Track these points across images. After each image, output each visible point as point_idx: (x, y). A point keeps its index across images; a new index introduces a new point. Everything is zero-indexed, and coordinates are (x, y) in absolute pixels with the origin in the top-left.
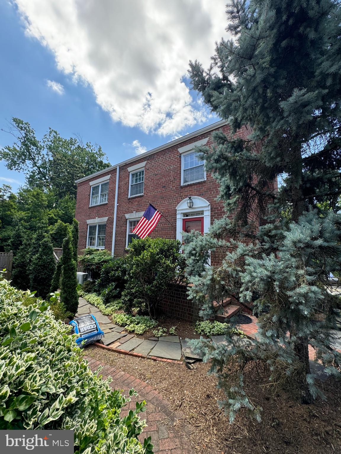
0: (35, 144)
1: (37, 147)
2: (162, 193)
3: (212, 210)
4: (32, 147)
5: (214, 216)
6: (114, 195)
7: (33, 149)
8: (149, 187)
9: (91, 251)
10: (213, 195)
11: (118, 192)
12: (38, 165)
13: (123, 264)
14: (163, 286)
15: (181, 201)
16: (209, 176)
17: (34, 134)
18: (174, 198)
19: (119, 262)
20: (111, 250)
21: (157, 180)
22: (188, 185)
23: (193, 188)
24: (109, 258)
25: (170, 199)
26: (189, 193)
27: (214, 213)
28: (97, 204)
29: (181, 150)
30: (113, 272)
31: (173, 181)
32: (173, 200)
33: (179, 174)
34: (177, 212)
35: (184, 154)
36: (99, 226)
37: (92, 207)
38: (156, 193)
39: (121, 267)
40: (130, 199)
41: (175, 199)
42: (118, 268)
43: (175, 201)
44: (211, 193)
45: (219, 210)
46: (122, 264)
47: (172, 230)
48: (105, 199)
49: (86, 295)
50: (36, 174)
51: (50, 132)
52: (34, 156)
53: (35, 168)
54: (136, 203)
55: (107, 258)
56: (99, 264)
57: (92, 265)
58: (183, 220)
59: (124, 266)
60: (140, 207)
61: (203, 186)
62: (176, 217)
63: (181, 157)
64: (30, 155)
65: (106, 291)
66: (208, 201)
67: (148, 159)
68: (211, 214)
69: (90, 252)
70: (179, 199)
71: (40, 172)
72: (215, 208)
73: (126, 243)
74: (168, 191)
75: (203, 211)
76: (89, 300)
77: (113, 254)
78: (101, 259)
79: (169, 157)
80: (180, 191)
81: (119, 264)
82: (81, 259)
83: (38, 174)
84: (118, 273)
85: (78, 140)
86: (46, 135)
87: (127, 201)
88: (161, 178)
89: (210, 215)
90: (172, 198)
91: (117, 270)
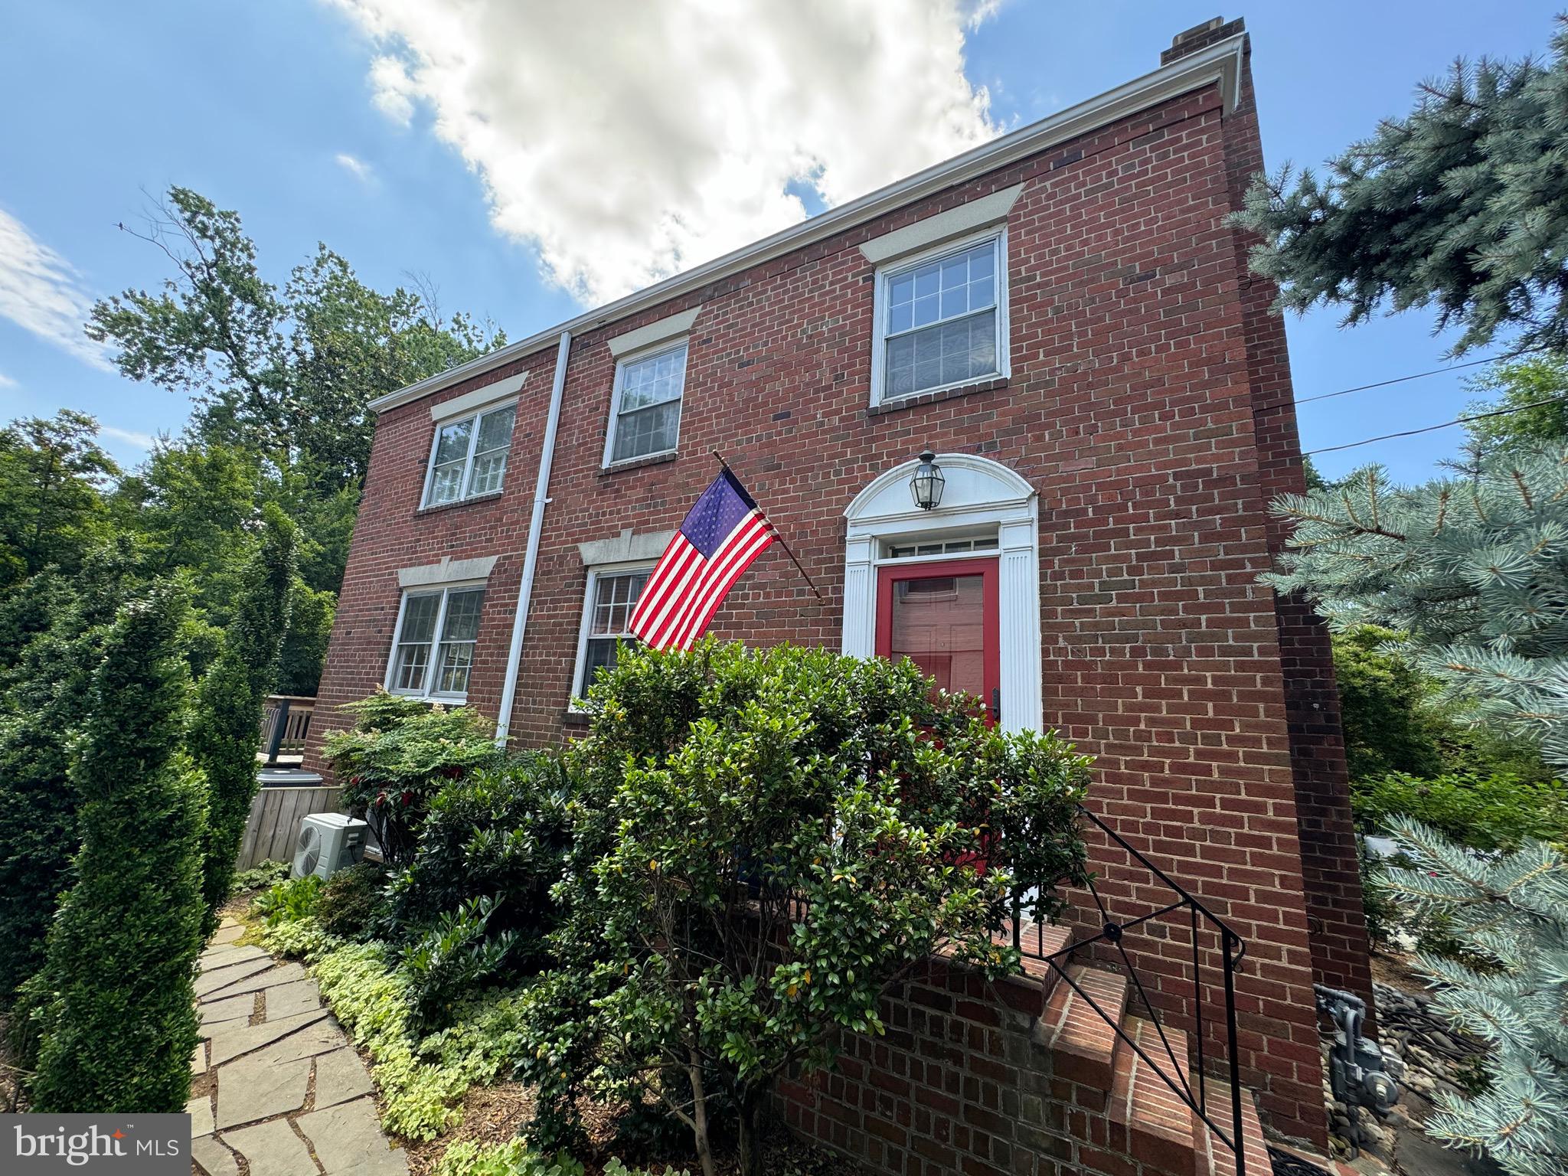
0: (248, 294)
1: (259, 306)
2: (771, 444)
3: (1045, 523)
4: (237, 303)
5: (1056, 551)
6: (537, 460)
7: (241, 311)
8: (709, 418)
9: (394, 712)
10: (1052, 447)
11: (557, 443)
12: (250, 372)
13: (550, 786)
14: (857, 1012)
15: (868, 480)
16: (1025, 358)
17: (251, 256)
18: (831, 465)
19: (526, 775)
20: (493, 712)
21: (751, 384)
22: (913, 405)
23: (939, 416)
24: (479, 749)
25: (812, 469)
26: (913, 441)
27: (1060, 539)
28: (455, 500)
29: (873, 250)
30: (488, 836)
31: (830, 387)
32: (826, 475)
33: (862, 354)
34: (851, 532)
35: (891, 268)
36: (454, 598)
37: (429, 513)
38: (739, 443)
39: (532, 805)
40: (608, 473)
41: (837, 473)
42: (519, 808)
43: (841, 482)
44: (1040, 438)
45: (1091, 523)
46: (543, 790)
47: (816, 623)
48: (495, 478)
49: (330, 950)
50: (239, 404)
51: (320, 263)
52: (238, 337)
53: (241, 384)
54: (639, 493)
55: (467, 750)
56: (420, 779)
57: (382, 783)
58: (881, 569)
59: (555, 799)
60: (658, 512)
61: (996, 405)
62: (842, 559)
63: (872, 279)
64: (224, 331)
65: (435, 948)
66: (1025, 476)
67: (711, 298)
68: (1042, 541)
69: (386, 720)
70: (862, 468)
71: (256, 401)
72: (1066, 514)
73: (571, 679)
74: (803, 436)
75: (994, 528)
76: (334, 994)
77: (502, 732)
78: (434, 755)
79: (815, 282)
80: (863, 433)
81: (526, 787)
82: (335, 752)
83: (249, 406)
84: (518, 842)
85: (422, 301)
86: (300, 269)
87: (594, 482)
88: (768, 379)
89: (1036, 547)
90: (821, 467)
91: (511, 823)
